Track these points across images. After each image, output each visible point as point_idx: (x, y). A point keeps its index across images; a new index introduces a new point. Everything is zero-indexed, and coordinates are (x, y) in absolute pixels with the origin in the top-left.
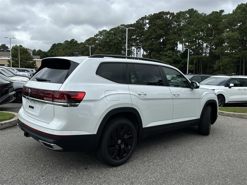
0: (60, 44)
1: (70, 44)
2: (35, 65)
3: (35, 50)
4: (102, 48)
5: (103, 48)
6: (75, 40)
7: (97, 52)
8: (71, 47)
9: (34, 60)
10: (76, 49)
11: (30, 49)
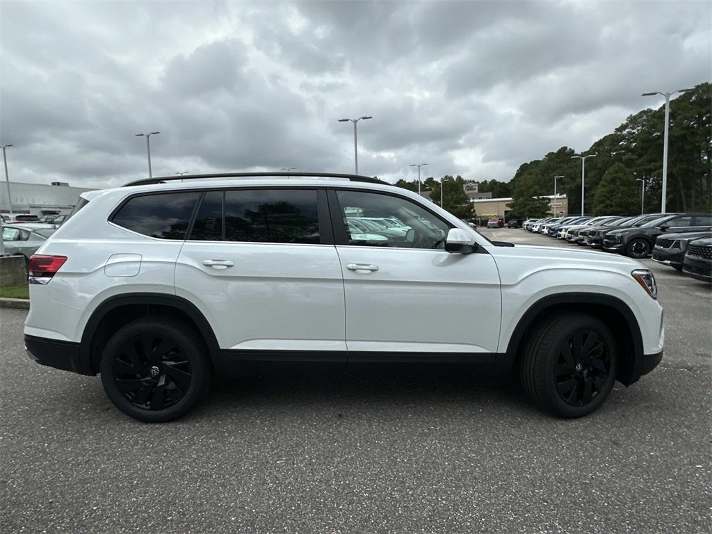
0: (536, 162)
1: (556, 160)
2: (472, 210)
3: (486, 181)
4: (635, 157)
5: (640, 156)
6: (568, 148)
7: (617, 168)
8: (559, 165)
9: (471, 201)
10: (570, 168)
11: (476, 181)
